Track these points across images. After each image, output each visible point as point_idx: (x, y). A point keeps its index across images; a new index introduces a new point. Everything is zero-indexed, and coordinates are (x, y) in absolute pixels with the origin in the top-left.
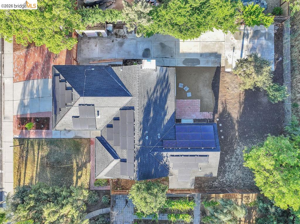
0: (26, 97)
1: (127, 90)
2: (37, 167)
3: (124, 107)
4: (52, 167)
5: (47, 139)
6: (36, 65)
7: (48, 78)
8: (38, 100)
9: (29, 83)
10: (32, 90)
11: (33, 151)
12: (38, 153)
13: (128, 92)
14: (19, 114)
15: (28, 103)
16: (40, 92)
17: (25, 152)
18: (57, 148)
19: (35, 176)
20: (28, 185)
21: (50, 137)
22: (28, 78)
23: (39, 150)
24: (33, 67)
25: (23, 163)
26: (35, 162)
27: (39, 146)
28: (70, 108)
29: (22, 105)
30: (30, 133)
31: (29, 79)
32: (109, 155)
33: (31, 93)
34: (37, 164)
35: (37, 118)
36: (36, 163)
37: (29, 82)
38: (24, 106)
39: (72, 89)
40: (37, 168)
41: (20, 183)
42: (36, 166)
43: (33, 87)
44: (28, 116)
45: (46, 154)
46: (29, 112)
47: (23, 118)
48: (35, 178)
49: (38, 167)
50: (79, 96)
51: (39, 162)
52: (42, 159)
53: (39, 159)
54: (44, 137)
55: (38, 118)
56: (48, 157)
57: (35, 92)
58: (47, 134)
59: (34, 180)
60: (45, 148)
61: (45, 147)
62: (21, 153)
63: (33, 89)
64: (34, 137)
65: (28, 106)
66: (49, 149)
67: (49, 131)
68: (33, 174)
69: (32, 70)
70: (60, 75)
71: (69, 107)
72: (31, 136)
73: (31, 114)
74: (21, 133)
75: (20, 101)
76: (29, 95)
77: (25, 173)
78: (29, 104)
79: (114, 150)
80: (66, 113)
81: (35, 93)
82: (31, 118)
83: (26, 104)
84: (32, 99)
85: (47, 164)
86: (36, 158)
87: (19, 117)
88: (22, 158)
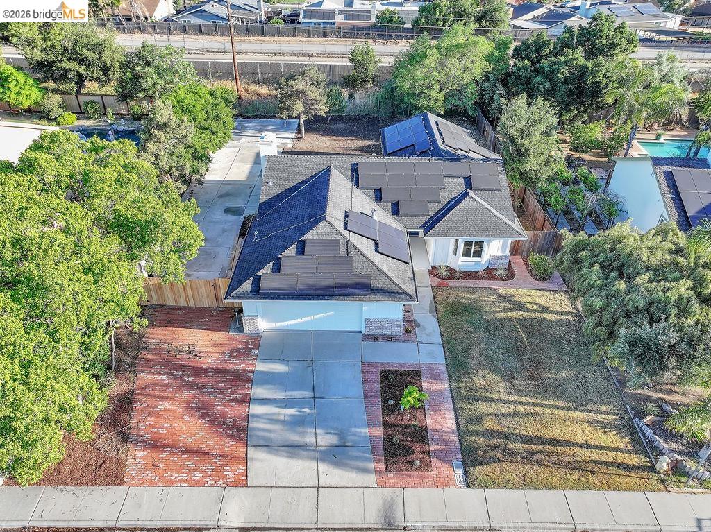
0: (310, 439)
1: (316, 175)
2: (551, 406)
3: (352, 181)
4: (538, 364)
5: (450, 377)
6: (199, 409)
7: (252, 371)
8: (322, 401)
9: (259, 429)
10: (284, 422)
11: (502, 419)
12: (505, 402)
13: (319, 173)
14: (371, 466)
15: (330, 433)
16: (296, 394)
17: (511, 446)
18: (474, 351)
19: (585, 415)
20: (626, 438)
21: (444, 368)
22: (239, 433)
23: (492, 400)
24: (203, 416)
25: (556, 454)
26: (537, 414)
27: (477, 399)
28: (354, 246)
29: (336, 455)
30: (439, 427)
31: (246, 429)
32: (462, 205)
33: (297, 423)
34: (542, 406)
35: (383, 406)
36: (540, 410)
37: (253, 429)
38: (342, 445)
39: (304, 242)
40: (557, 407)
41: (634, 466)
42: (548, 410)
43: (275, 417)
44: (379, 432)
45: (498, 379)
46: (365, 431)
47: (385, 449)
48: (592, 416)
49: (552, 402)
50: (323, 223)
51: (535, 401)
52: (519, 392)
53: (523, 399)
54: (447, 385)
55: (385, 402)
56: (509, 376)
57: (292, 411)
58: (435, 376)
59: (602, 417)
60: (483, 382)
61: (479, 382)
62: (519, 459)
63: (282, 418)
64: (451, 415)
65: (341, 435)
66: (481, 372)
67: (423, 370)
68: (582, 421)
69: (212, 422)
70: (258, 274)
71: (351, 250)
72: (449, 425)
73: (371, 423)
74: (445, 458)
75: (323, 460)
76: (300, 429)
77: (588, 446)
78: (334, 429)
79: (450, 201)
80: (367, 258)
81: (294, 410)
82: (386, 425)
83: (334, 440)
84: (315, 422)
85: (531, 378)
86: (521, 408)
87: (382, 466)
88: (538, 457)
